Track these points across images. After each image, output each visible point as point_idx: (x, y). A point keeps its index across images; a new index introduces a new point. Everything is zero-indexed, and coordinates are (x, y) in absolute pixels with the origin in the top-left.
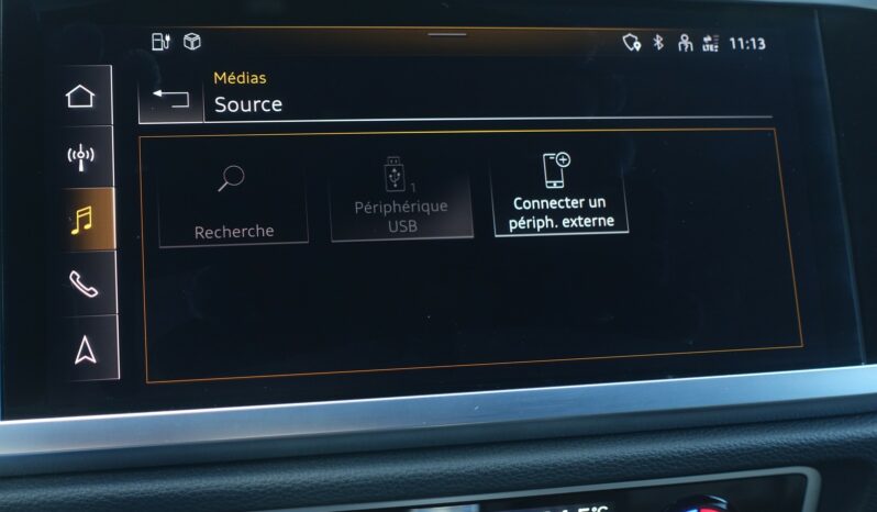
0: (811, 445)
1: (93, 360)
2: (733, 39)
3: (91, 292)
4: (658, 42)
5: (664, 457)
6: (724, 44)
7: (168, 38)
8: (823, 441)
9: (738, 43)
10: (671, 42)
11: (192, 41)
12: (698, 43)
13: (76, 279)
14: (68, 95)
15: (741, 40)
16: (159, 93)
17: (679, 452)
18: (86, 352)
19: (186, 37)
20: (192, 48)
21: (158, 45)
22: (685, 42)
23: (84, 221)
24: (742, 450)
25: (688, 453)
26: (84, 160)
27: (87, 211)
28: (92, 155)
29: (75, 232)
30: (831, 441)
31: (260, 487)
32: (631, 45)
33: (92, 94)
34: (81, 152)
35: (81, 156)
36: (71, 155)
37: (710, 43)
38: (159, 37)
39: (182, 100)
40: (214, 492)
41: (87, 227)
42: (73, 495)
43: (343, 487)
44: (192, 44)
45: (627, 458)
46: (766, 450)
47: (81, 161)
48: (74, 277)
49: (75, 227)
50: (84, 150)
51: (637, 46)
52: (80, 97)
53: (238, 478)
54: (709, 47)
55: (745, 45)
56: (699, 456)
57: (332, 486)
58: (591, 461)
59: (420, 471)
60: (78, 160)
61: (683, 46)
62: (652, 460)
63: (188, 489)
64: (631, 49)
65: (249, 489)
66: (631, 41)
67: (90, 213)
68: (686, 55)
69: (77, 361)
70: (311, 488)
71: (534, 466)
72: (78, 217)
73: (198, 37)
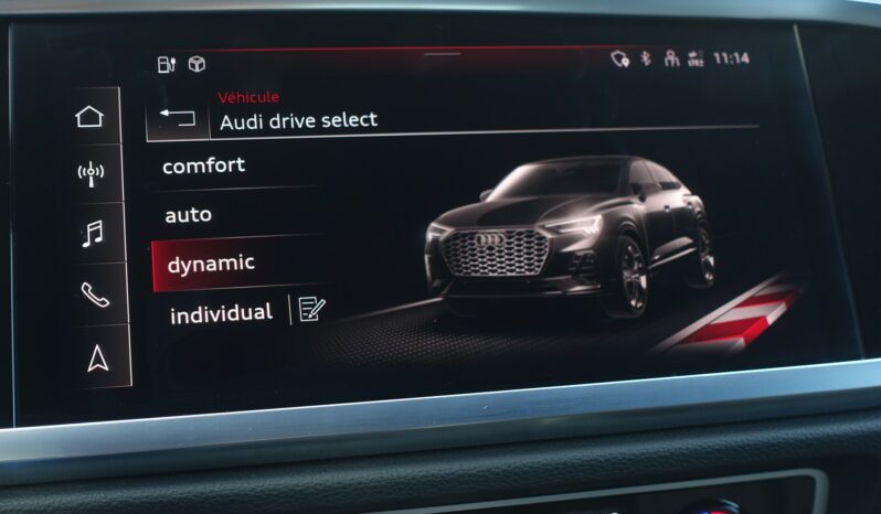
0: (816, 439)
1: (106, 368)
2: (717, 55)
3: (103, 303)
4: (646, 58)
5: (672, 454)
6: (709, 59)
7: (173, 61)
8: (829, 436)
9: (722, 58)
10: (658, 57)
11: (197, 64)
12: (684, 58)
13: (87, 290)
14: (78, 115)
15: (725, 55)
16: (166, 113)
17: (688, 449)
18: (98, 360)
19: (191, 60)
20: (197, 70)
21: (164, 67)
22: (671, 58)
23: (95, 234)
24: (749, 445)
25: (696, 450)
26: (94, 176)
27: (98, 224)
28: (101, 172)
29: (86, 245)
30: (837, 436)
31: (274, 490)
32: (620, 61)
33: (101, 115)
34: (91, 169)
35: (91, 173)
36: (81, 172)
37: (695, 58)
38: (165, 60)
39: (188, 119)
40: (228, 496)
41: (98, 240)
42: (86, 501)
43: (356, 489)
44: (197, 66)
45: (636, 456)
46: (773, 445)
47: (91, 178)
48: (86, 288)
49: (86, 241)
50: (94, 167)
51: (626, 62)
52: (88, 118)
53: (251, 482)
54: (695, 62)
55: (729, 60)
56: (707, 453)
57: (344, 488)
58: (602, 459)
59: (432, 472)
60: (88, 176)
61: (669, 62)
62: (661, 457)
63: (202, 494)
64: (620, 65)
65: (262, 492)
66: (619, 58)
67: (100, 226)
68: (673, 70)
69: (90, 369)
70: (324, 490)
71: (543, 464)
72: (89, 230)
73: (202, 60)
